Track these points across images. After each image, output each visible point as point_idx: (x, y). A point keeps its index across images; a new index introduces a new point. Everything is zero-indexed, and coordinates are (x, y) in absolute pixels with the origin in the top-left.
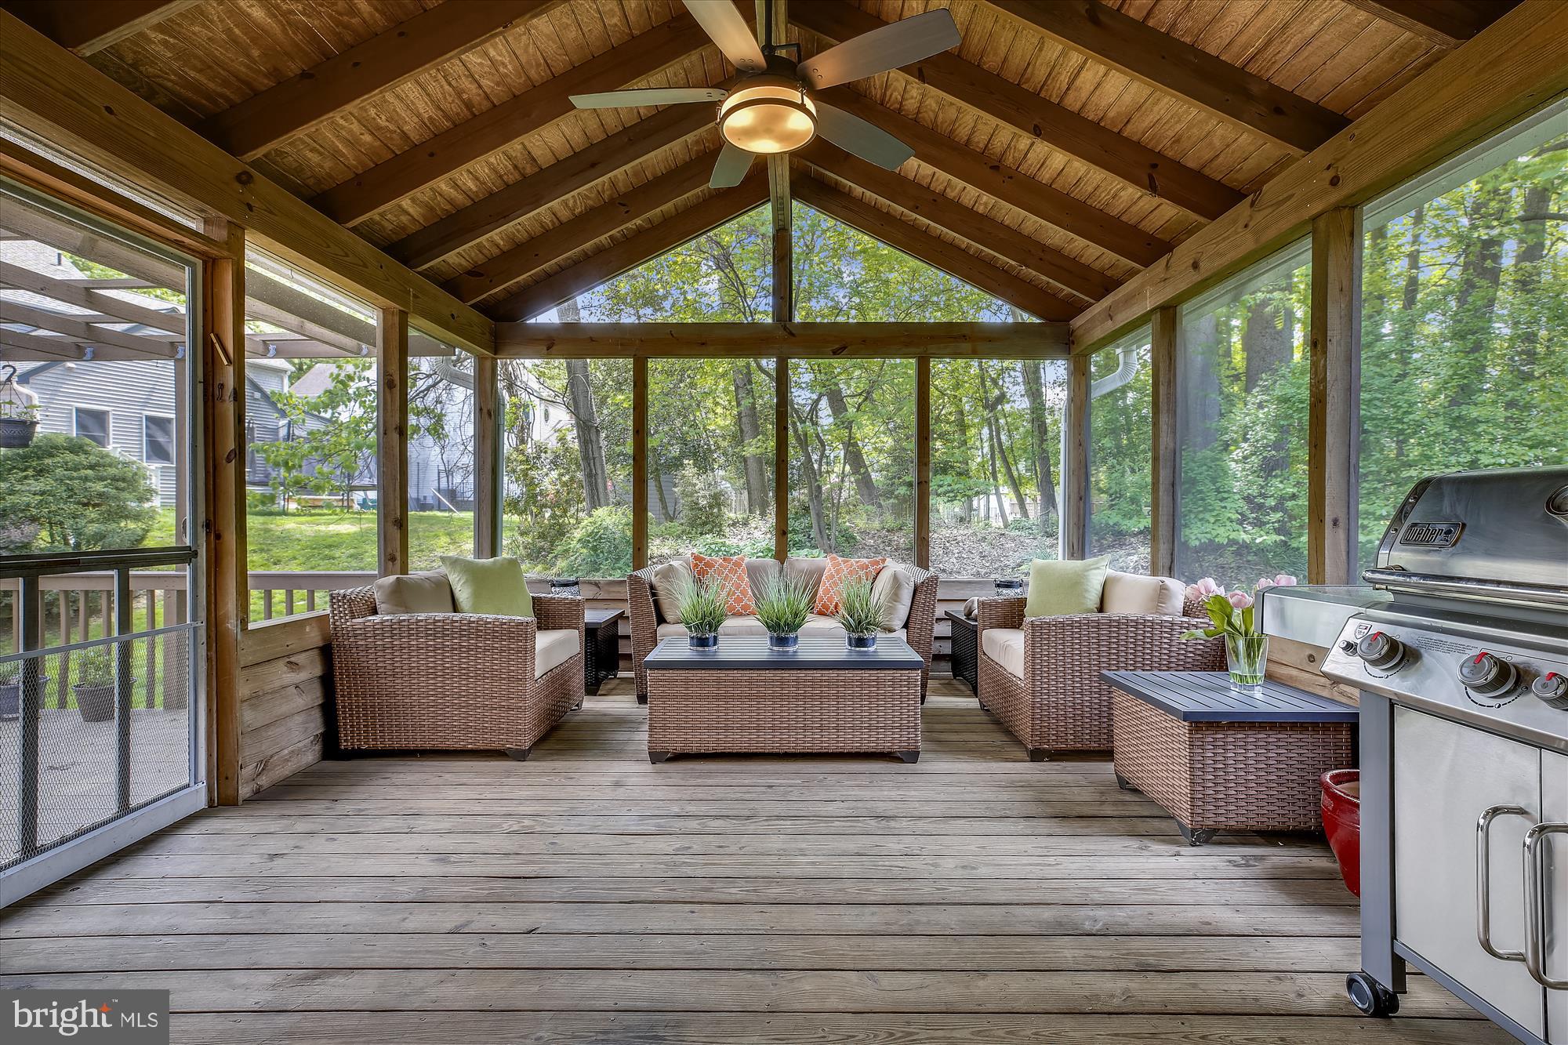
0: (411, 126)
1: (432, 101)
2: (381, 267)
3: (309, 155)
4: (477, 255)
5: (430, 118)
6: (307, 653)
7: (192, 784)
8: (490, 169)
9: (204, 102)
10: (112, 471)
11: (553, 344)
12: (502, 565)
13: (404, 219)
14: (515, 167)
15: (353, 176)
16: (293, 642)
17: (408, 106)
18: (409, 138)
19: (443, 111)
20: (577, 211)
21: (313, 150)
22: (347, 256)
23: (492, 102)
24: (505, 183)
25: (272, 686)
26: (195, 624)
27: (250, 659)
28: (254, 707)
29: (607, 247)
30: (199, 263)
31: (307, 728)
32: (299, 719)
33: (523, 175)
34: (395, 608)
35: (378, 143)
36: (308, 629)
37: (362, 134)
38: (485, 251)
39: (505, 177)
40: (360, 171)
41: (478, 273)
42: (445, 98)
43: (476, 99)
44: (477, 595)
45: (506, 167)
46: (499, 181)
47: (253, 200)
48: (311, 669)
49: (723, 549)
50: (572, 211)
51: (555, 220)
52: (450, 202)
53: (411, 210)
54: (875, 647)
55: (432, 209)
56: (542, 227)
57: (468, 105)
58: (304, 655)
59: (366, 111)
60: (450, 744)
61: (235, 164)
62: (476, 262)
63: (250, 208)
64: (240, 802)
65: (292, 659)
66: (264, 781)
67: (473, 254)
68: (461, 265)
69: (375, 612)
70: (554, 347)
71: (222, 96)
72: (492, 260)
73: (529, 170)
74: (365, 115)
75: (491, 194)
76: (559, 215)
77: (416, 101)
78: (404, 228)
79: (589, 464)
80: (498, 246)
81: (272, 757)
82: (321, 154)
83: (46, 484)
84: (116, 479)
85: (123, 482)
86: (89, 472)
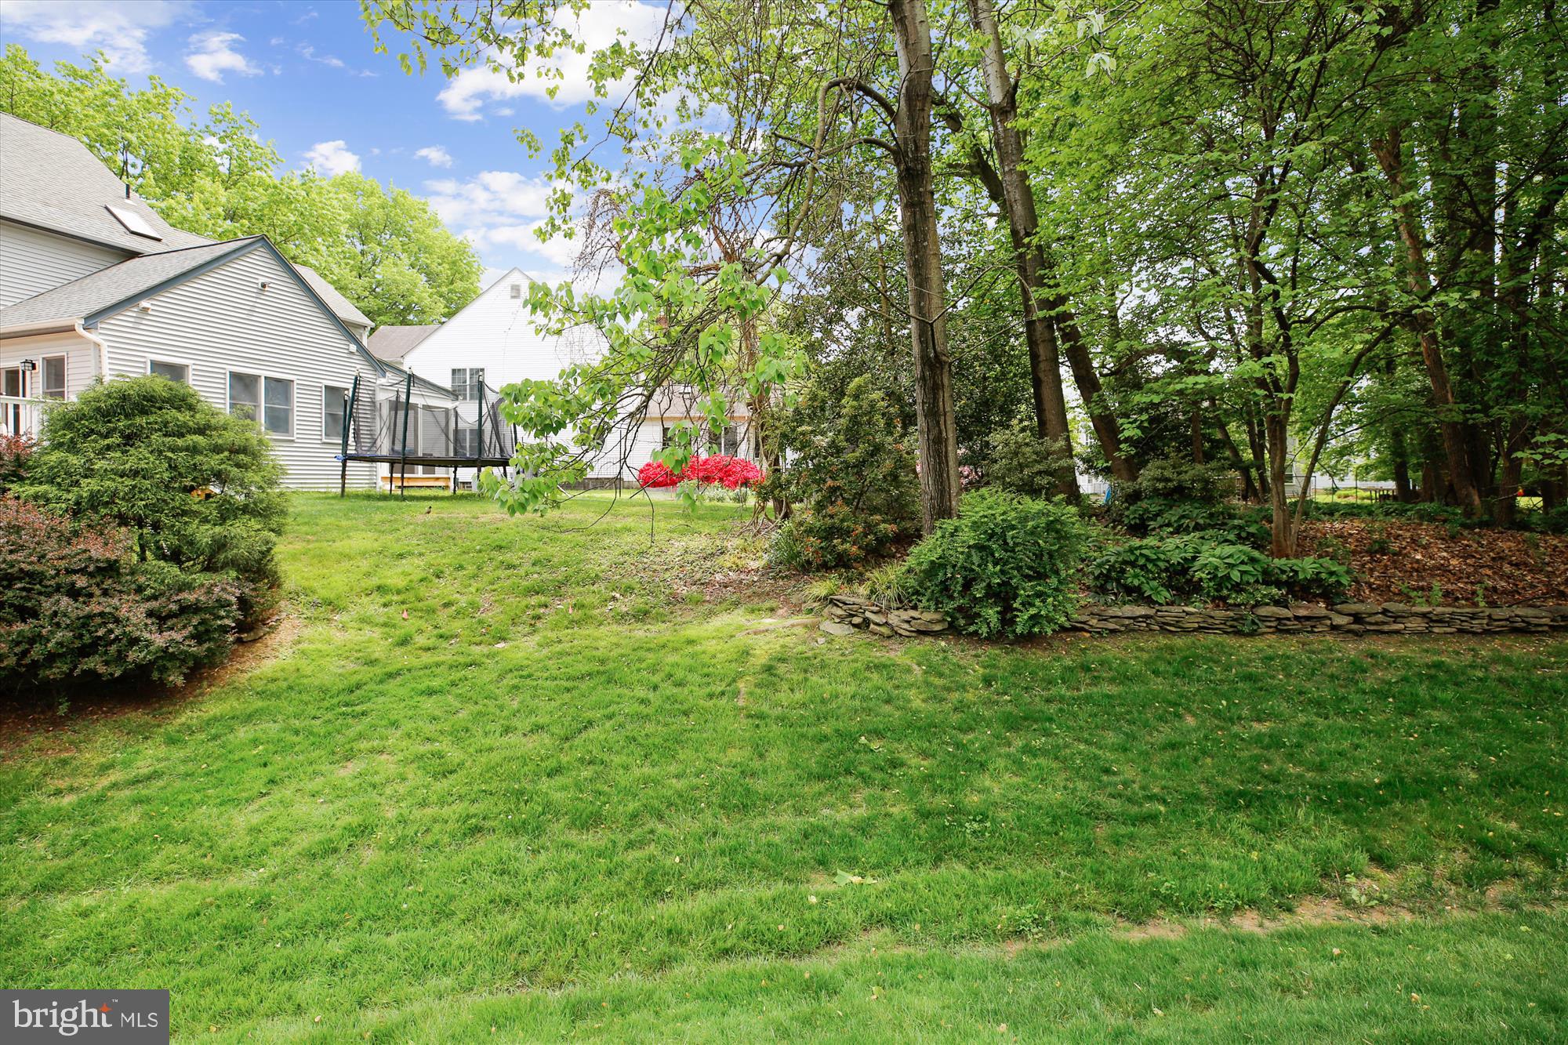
83: (139, 457)
84: (235, 451)
85: (243, 453)
86: (199, 439)
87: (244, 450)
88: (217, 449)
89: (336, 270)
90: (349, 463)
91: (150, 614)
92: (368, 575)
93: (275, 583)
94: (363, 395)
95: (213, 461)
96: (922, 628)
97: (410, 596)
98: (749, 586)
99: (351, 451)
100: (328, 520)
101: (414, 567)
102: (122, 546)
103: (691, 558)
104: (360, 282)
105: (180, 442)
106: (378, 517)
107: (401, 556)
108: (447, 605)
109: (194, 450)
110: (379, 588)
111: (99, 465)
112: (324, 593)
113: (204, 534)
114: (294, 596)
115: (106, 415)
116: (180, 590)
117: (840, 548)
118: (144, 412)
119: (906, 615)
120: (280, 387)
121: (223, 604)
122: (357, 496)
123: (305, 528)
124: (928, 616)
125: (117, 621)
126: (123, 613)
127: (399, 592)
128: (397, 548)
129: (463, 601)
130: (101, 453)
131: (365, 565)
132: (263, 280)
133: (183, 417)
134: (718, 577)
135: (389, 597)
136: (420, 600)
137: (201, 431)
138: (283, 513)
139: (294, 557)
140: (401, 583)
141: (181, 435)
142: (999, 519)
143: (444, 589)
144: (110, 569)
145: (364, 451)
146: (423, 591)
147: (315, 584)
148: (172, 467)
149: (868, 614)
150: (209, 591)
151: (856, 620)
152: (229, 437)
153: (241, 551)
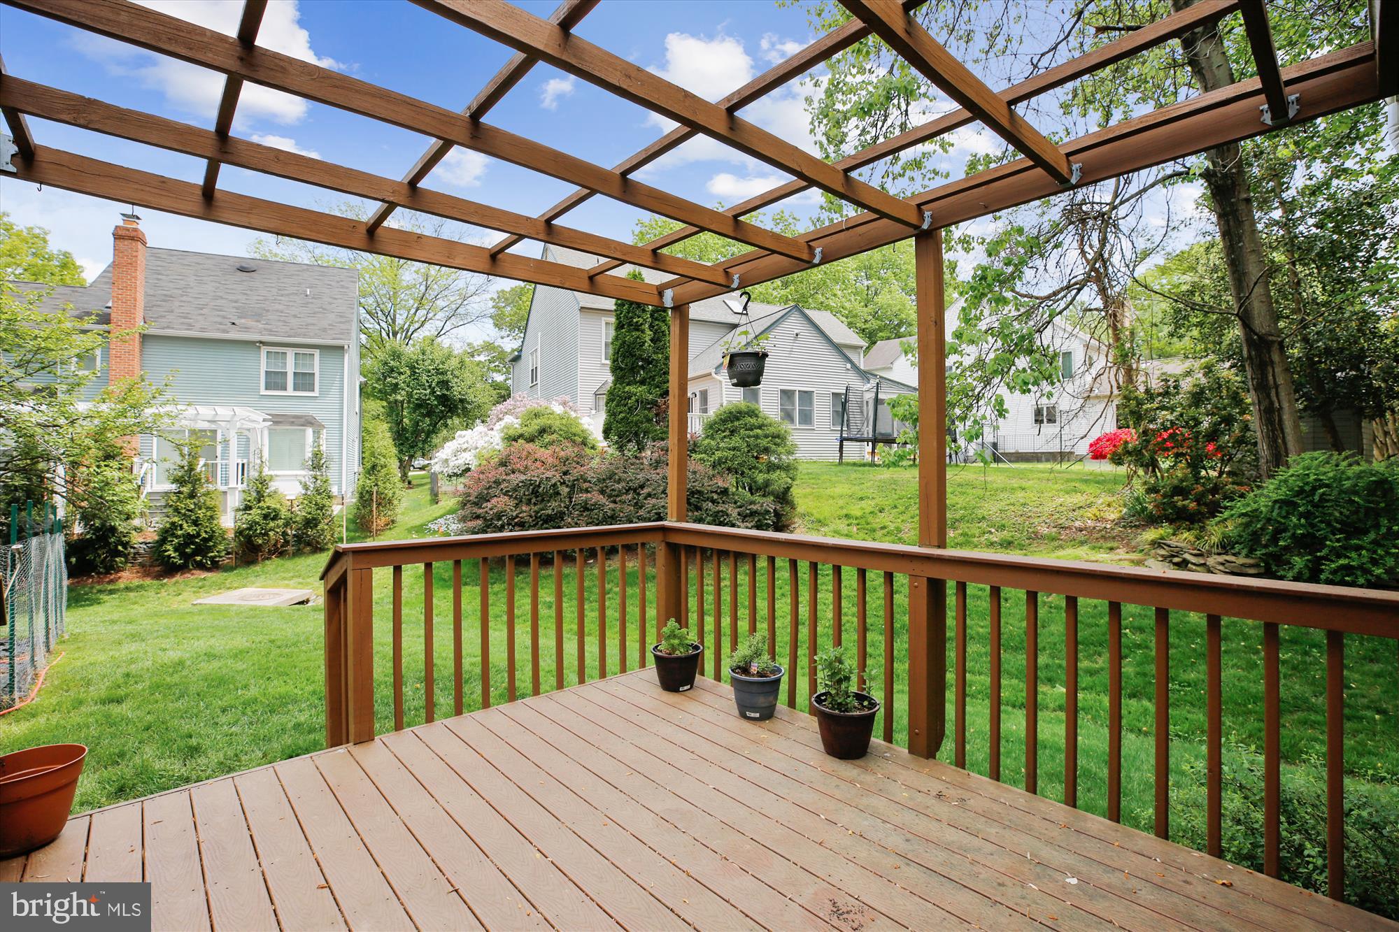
83: (736, 441)
84: (774, 437)
85: (778, 438)
86: (759, 431)
87: (778, 436)
88: (766, 436)
89: (847, 305)
90: (845, 443)
91: (739, 514)
92: (842, 508)
93: (793, 507)
94: (851, 397)
95: (764, 443)
96: (1235, 570)
97: (863, 521)
98: (1100, 531)
99: (845, 435)
100: (825, 477)
101: (868, 505)
102: (729, 482)
103: (1062, 509)
104: (865, 309)
105: (751, 433)
106: (853, 476)
107: (861, 499)
108: (883, 528)
109: (757, 437)
110: (846, 516)
111: (722, 445)
112: (817, 516)
113: (761, 478)
114: (803, 516)
115: (724, 421)
116: (751, 504)
117: (1180, 504)
118: (738, 419)
119: (1221, 559)
120: (807, 396)
121: (768, 512)
122: (848, 464)
123: (813, 481)
124: (1241, 560)
125: (727, 515)
126: (729, 512)
127: (856, 518)
128: (860, 494)
129: (892, 527)
130: (722, 439)
131: (841, 502)
132: (796, 331)
133: (753, 421)
134: (1077, 524)
135: (850, 521)
136: (868, 524)
137: (760, 427)
138: (796, 469)
139: (805, 496)
140: (859, 514)
141: (752, 430)
142: (1312, 477)
143: (883, 519)
144: (725, 492)
145: (854, 434)
146: (870, 519)
147: (814, 511)
148: (748, 446)
149: (1187, 556)
150: (762, 506)
151: (1176, 560)
152: (772, 430)
153: (774, 487)
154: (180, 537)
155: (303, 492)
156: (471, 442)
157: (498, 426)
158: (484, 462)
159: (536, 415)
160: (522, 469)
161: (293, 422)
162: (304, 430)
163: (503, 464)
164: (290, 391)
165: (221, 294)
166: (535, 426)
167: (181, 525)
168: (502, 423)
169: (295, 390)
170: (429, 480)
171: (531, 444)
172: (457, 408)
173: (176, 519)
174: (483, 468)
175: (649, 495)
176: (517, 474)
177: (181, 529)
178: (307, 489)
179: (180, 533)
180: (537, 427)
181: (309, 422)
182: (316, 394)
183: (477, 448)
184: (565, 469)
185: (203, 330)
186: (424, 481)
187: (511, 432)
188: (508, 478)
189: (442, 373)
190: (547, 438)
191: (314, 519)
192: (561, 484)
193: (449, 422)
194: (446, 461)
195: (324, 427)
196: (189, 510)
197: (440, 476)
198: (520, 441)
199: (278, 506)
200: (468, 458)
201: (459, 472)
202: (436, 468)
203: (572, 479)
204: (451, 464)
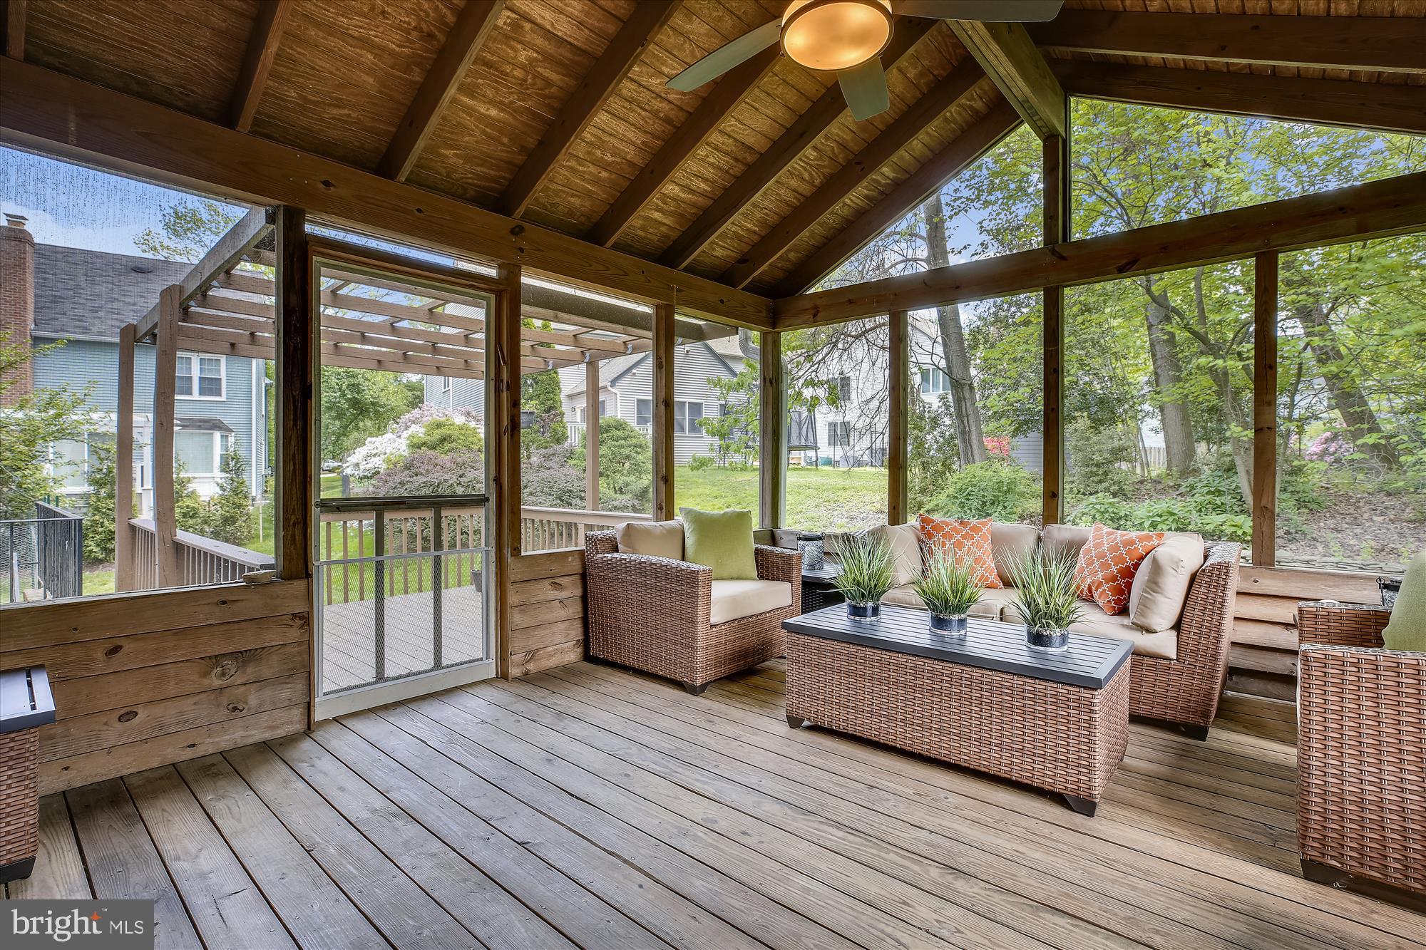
0: (631, 153)
1: (637, 128)
2: (643, 272)
3: (572, 200)
4: (739, 245)
5: (643, 142)
6: (570, 577)
7: (484, 658)
8: (714, 168)
9: (493, 185)
10: (634, 441)
11: (818, 312)
12: (730, 517)
13: (663, 229)
14: (736, 160)
15: (608, 207)
16: (556, 568)
17: (622, 140)
18: (634, 164)
19: (650, 133)
20: (817, 182)
21: (572, 196)
22: (608, 269)
23: (688, 112)
24: (734, 176)
25: (538, 599)
26: (486, 548)
27: (519, 577)
28: (523, 612)
29: (867, 207)
30: (493, 297)
31: (568, 634)
32: (562, 626)
33: (747, 165)
34: (626, 548)
35: (614, 176)
36: (570, 559)
37: (600, 173)
38: (745, 240)
39: (731, 171)
40: (612, 202)
41: (748, 259)
42: (646, 122)
43: (672, 114)
44: (699, 543)
45: (727, 162)
46: (727, 176)
47: (524, 244)
48: (572, 590)
49: (1110, 510)
50: (811, 183)
51: (798, 196)
52: (694, 205)
53: (665, 221)
54: (1065, 648)
55: (682, 216)
56: (789, 206)
57: (668, 120)
58: (567, 578)
59: (594, 154)
60: (648, 667)
61: (511, 222)
62: (741, 251)
63: (522, 250)
64: (510, 679)
65: (556, 581)
66: (532, 667)
67: (736, 245)
68: (730, 256)
69: (616, 550)
70: (819, 315)
71: (500, 177)
72: (755, 246)
73: (750, 159)
74: (594, 157)
75: (726, 190)
76: (800, 190)
77: (626, 133)
78: (667, 237)
79: (963, 421)
80: (754, 232)
81: (538, 650)
82: (579, 197)
84: (636, 446)
87: (640, 446)
88: (629, 446)
95: (627, 451)
107: (716, 497)
109: (621, 447)
116: (612, 501)
121: (626, 507)
137: (625, 439)
148: (614, 454)
150: (621, 502)
153: (632, 487)
154: (101, 533)
155: (221, 492)
156: (380, 449)
157: (405, 434)
158: (391, 466)
159: (439, 426)
160: (424, 472)
161: (200, 426)
162: (212, 434)
163: (408, 468)
164: (196, 395)
165: (116, 296)
166: (437, 434)
167: (102, 523)
168: (409, 432)
169: (200, 394)
170: (340, 483)
171: (432, 452)
172: (369, 412)
173: (97, 517)
174: (389, 471)
175: (531, 494)
176: (419, 477)
177: (102, 527)
178: (224, 490)
179: (100, 530)
180: (438, 437)
181: (216, 425)
182: (223, 398)
183: (385, 454)
184: (461, 472)
185: (100, 334)
186: (335, 484)
187: (415, 440)
188: (412, 480)
189: (353, 376)
190: (447, 446)
191: (232, 517)
192: (458, 485)
193: (361, 424)
194: (357, 465)
195: (231, 431)
196: (109, 509)
197: (352, 479)
198: (423, 448)
199: (196, 505)
200: (377, 462)
201: (369, 475)
202: (348, 471)
203: (466, 480)
204: (362, 468)
